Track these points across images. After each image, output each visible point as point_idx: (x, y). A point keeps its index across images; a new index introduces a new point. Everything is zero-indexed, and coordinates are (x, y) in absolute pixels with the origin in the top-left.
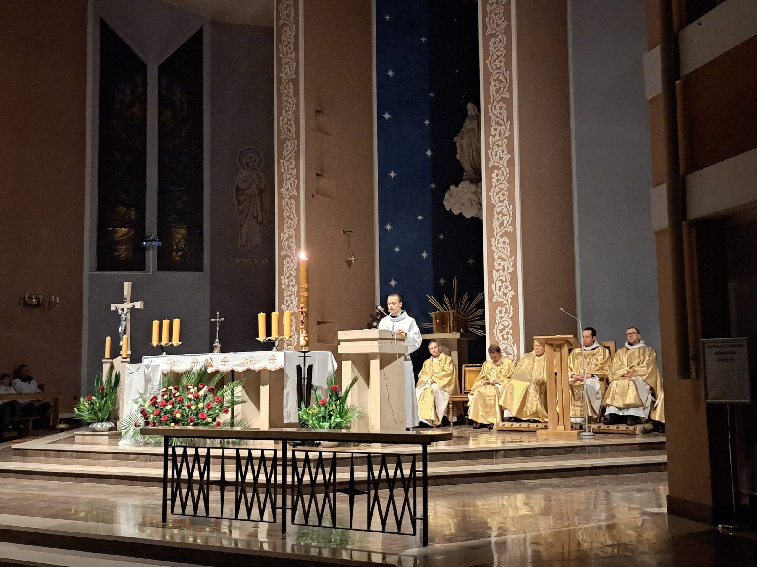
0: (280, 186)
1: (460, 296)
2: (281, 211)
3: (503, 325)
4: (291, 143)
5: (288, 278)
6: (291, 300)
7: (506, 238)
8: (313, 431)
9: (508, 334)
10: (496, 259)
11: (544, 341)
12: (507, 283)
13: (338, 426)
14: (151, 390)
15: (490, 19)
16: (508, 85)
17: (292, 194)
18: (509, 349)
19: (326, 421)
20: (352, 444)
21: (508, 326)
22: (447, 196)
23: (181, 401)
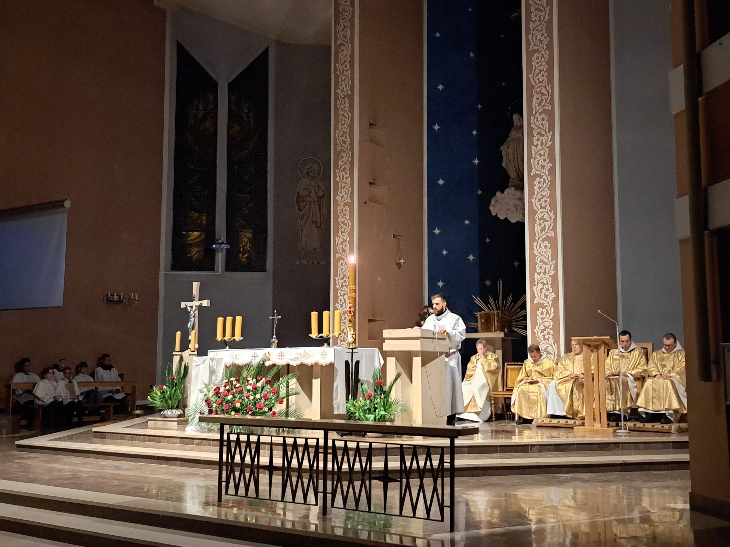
0: (336, 195)
1: (505, 297)
2: (336, 217)
3: (544, 326)
4: (346, 154)
5: (342, 279)
6: (345, 299)
7: (547, 242)
8: (360, 423)
9: (549, 334)
10: (538, 262)
11: (581, 342)
12: (548, 285)
13: (382, 418)
14: (215, 381)
15: (533, 36)
16: (550, 97)
17: (346, 201)
18: (550, 349)
19: (371, 414)
20: (396, 436)
21: (549, 326)
22: (493, 202)
23: (241, 392)
